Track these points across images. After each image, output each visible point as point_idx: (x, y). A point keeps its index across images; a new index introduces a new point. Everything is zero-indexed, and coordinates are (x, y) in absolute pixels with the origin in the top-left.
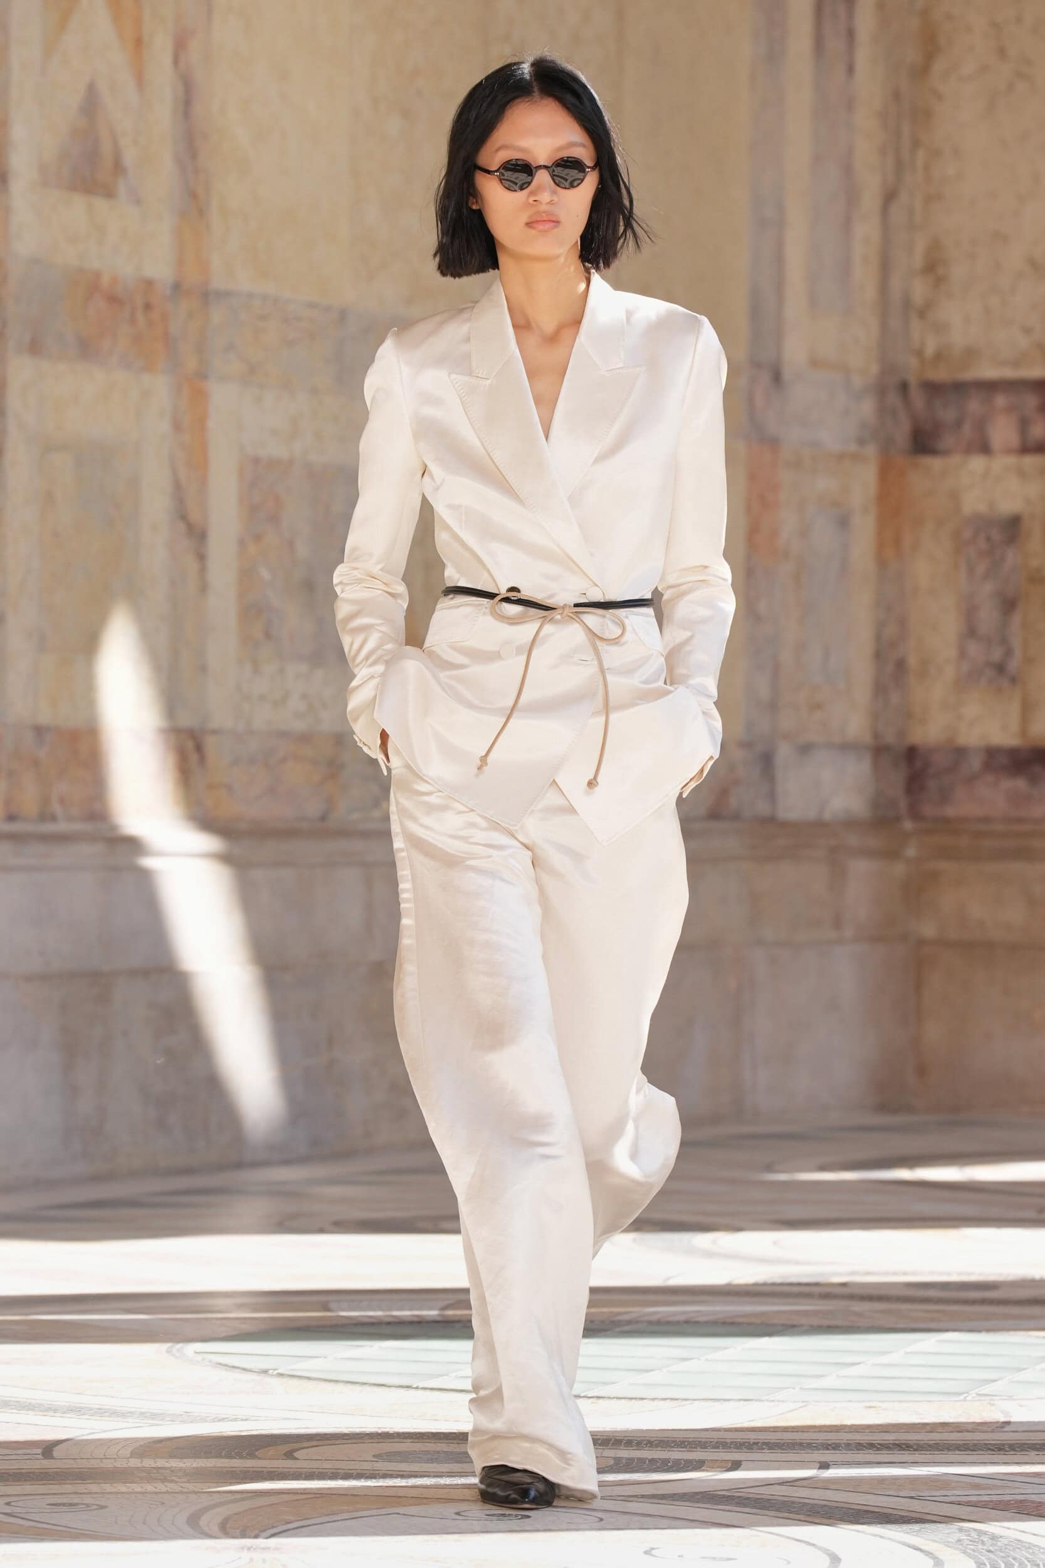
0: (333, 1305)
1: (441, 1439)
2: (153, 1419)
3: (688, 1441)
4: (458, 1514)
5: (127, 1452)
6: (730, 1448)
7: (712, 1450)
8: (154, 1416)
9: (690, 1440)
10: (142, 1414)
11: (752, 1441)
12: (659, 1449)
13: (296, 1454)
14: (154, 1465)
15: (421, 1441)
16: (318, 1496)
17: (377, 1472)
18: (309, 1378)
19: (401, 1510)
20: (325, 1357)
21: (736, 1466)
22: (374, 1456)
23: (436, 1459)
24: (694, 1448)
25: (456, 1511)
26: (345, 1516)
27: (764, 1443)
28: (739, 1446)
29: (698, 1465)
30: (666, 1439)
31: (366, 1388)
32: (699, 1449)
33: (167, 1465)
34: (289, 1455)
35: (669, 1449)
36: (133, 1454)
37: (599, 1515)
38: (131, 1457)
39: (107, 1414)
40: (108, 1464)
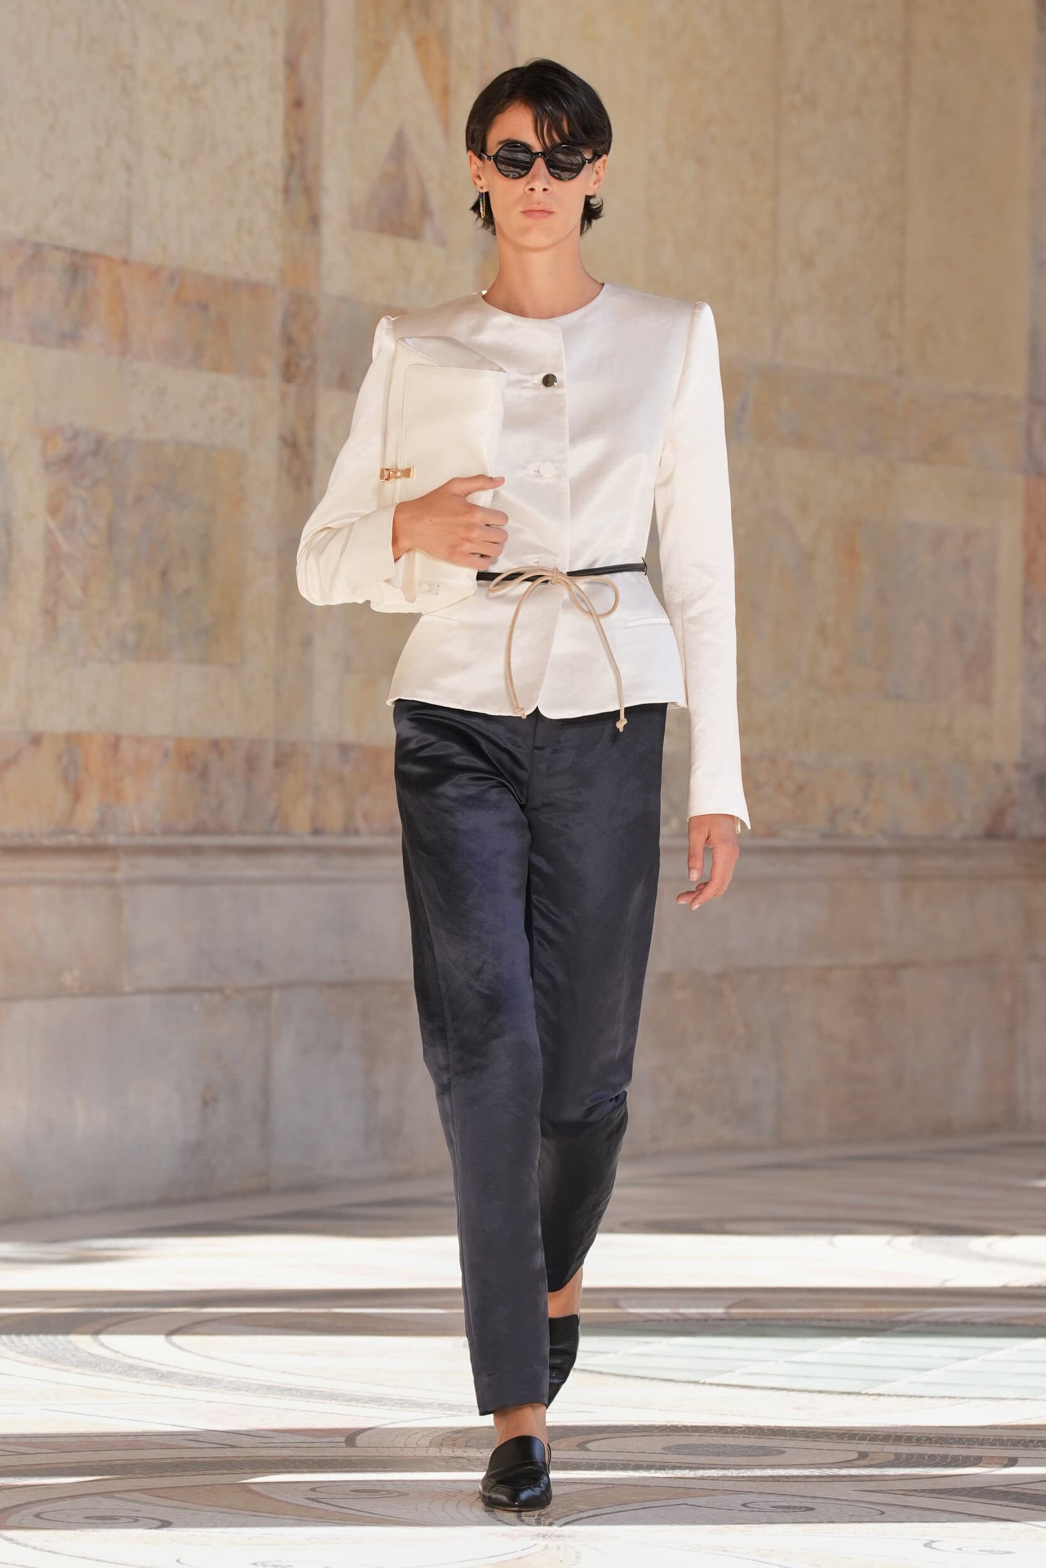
0: (622, 1303)
1: (727, 1433)
2: (451, 1410)
3: (966, 1439)
4: (744, 1505)
5: (426, 1441)
6: (1006, 1445)
7: (989, 1447)
8: (451, 1407)
9: (968, 1437)
10: (440, 1405)
11: (1028, 1439)
12: (938, 1445)
13: (588, 1446)
14: (452, 1455)
15: (708, 1434)
16: (610, 1486)
17: (666, 1464)
18: (600, 1373)
19: (690, 1501)
20: (616, 1353)
21: (1012, 1462)
22: (663, 1449)
23: (723, 1452)
24: (972, 1445)
25: (743, 1503)
26: (636, 1506)
27: (1039, 1441)
28: (1016, 1443)
29: (976, 1461)
30: (944, 1436)
31: (655, 1382)
32: (976, 1446)
33: (465, 1455)
34: (582, 1447)
35: (947, 1445)
36: (431, 1444)
37: (881, 1508)
38: (430, 1446)
39: (407, 1405)
40: (408, 1453)
